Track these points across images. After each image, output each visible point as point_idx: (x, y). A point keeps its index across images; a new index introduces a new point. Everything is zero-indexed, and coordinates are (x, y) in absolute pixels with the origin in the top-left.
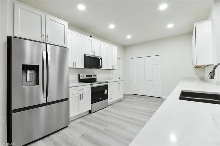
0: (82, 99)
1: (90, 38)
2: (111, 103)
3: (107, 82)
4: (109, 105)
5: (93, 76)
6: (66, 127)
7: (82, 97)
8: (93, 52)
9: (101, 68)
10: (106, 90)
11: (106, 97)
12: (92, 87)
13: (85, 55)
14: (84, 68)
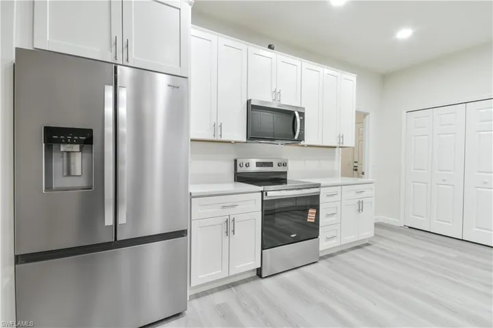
0: (231, 233)
1: (269, 53)
2: (330, 252)
3: (318, 186)
4: (322, 258)
5: (275, 165)
6: (177, 315)
7: (232, 229)
8: (276, 93)
9: (302, 143)
10: (315, 211)
11: (312, 231)
12: (265, 198)
13: (248, 102)
14: (245, 140)
